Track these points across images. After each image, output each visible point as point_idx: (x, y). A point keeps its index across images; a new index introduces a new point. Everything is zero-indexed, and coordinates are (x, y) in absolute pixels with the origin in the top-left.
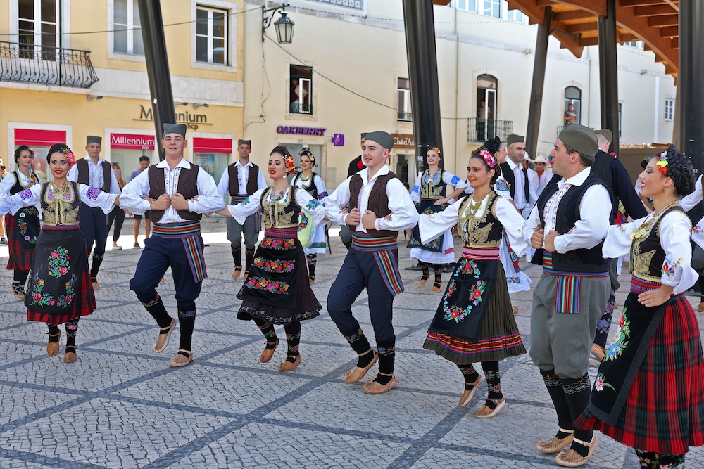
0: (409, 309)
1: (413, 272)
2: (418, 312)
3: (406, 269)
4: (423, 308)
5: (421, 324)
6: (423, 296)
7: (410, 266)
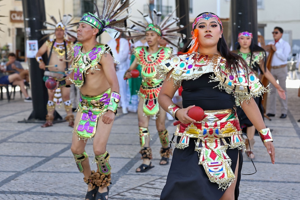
0: (18, 156)
1: (24, 124)
2: (25, 159)
3: (19, 122)
4: (30, 154)
5: (27, 169)
6: (31, 144)
7: (22, 119)
